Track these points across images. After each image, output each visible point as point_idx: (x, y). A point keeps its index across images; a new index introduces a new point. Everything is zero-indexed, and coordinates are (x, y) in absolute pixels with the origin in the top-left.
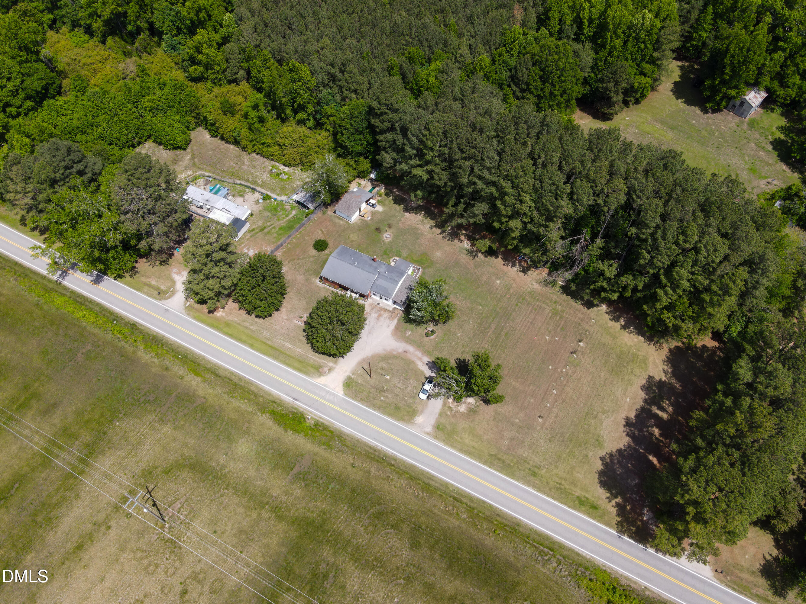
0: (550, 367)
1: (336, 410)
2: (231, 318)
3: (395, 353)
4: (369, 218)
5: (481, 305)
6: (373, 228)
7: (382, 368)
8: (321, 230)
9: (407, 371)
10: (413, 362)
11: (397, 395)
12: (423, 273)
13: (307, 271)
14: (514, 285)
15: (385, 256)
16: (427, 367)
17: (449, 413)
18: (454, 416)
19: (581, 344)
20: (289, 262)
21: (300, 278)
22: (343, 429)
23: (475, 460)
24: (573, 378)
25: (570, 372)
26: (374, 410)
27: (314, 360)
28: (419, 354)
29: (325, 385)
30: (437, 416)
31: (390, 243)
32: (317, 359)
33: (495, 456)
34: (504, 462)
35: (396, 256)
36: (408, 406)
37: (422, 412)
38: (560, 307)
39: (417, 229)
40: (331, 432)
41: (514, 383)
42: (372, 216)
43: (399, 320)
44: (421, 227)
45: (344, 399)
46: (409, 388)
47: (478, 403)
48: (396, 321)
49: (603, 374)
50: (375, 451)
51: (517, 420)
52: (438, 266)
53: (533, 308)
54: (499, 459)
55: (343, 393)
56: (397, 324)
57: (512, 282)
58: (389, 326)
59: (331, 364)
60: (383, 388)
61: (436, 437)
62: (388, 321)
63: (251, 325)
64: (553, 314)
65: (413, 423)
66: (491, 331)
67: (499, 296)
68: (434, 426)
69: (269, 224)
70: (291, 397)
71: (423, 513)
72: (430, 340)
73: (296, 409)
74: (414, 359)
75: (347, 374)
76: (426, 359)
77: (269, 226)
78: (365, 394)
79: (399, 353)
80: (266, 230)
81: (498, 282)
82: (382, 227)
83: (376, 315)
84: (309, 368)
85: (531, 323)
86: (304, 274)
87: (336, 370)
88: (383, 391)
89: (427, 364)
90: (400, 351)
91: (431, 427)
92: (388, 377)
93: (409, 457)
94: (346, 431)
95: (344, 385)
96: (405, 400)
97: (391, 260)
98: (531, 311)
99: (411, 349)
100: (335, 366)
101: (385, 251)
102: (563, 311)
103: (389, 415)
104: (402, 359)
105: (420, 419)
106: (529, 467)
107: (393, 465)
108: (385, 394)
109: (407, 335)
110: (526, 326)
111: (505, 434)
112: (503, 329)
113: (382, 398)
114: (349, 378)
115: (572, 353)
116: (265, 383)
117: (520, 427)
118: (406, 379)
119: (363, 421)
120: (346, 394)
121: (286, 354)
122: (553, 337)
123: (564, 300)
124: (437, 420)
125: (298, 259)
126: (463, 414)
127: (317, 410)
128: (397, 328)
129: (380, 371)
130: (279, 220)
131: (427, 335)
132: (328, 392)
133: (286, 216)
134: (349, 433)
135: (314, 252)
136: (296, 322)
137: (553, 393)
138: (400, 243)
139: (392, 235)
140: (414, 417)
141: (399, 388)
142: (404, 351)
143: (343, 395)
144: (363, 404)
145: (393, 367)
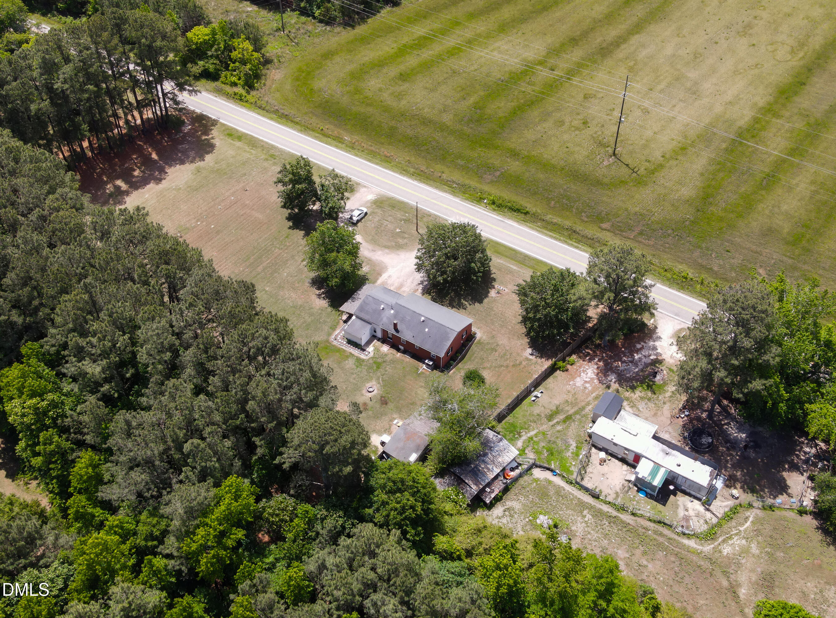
0: (213, 226)
3: (387, 251)
4: (395, 423)
5: (266, 291)
6: (391, 406)
7: (404, 238)
9: (376, 234)
10: (366, 241)
11: (390, 216)
12: (330, 334)
13: (494, 350)
15: (379, 360)
20: (521, 363)
21: (503, 341)
22: (451, 196)
24: (193, 216)
25: (194, 221)
30: (352, 198)
31: (369, 380)
35: (363, 360)
37: (367, 202)
42: (390, 425)
43: (375, 282)
45: (449, 217)
46: (376, 220)
48: (379, 281)
51: (271, 190)
56: (378, 279)
58: (390, 276)
60: (404, 223)
61: (358, 184)
62: (390, 281)
66: (265, 264)
69: (559, 428)
70: (506, 223)
71: (383, 144)
77: (558, 423)
78: (425, 219)
79: (382, 250)
80: (561, 417)
82: (378, 406)
83: (403, 289)
86: (497, 345)
88: (404, 220)
90: (380, 252)
91: (360, 191)
92: (398, 230)
94: (448, 195)
97: (372, 354)
99: (367, 254)
101: (378, 367)
103: (402, 203)
104: (379, 245)
105: (371, 197)
106: (275, 160)
107: (404, 170)
108: (404, 217)
109: (368, 266)
112: (250, 265)
118: (378, 228)
121: (516, 260)
125: (507, 366)
127: (478, 212)
128: (380, 274)
130: (544, 434)
133: (531, 438)
134: (445, 194)
135: (485, 374)
137: (223, 206)
138: (354, 379)
139: (364, 392)
140: (376, 199)
141: (387, 221)
142: (375, 251)
143: (449, 220)
144: (429, 211)
145: (391, 238)
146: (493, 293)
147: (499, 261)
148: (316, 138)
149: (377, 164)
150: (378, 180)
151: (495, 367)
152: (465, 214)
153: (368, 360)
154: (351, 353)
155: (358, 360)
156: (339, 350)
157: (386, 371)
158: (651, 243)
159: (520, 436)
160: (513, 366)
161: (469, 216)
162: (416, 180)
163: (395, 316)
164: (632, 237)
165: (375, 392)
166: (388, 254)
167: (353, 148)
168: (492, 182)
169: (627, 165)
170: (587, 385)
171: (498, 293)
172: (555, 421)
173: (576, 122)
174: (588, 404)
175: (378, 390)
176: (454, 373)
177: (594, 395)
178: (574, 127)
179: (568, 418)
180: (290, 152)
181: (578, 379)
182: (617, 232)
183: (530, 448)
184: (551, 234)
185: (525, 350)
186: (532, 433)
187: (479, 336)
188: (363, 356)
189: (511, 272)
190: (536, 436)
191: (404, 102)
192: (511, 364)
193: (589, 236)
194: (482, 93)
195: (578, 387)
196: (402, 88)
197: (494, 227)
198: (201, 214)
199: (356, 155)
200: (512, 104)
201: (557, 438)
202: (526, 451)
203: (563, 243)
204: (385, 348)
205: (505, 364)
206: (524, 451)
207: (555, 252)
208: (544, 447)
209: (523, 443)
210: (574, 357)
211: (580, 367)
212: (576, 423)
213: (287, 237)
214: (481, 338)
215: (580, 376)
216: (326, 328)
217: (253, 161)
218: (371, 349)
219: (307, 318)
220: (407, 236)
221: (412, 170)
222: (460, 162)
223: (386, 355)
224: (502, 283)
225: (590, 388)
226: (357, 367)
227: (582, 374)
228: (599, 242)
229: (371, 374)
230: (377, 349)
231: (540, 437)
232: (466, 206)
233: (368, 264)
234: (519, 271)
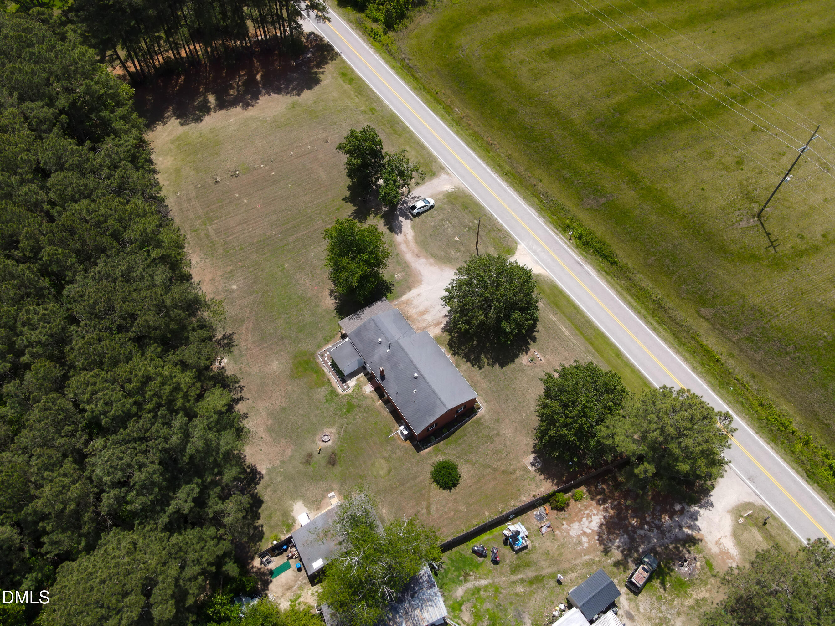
0: (273, 174)
3: (432, 261)
4: (330, 495)
5: (284, 268)
6: (337, 469)
7: (458, 250)
8: (429, 512)
9: (431, 236)
10: (416, 241)
12: (319, 347)
13: (491, 439)
14: (220, 273)
15: (355, 402)
16: (403, 229)
19: (218, 179)
20: (514, 472)
21: (507, 430)
22: (536, 213)
24: (261, 157)
25: (260, 161)
26: (491, 215)
28: (403, 248)
29: (537, 263)
30: (428, 183)
31: (330, 424)
35: (337, 395)
37: (441, 193)
39: (270, 430)
42: (324, 497)
43: (400, 296)
44: (261, 432)
45: (521, 239)
46: (439, 218)
48: (405, 298)
49: (230, 147)
50: (511, 183)
52: (290, 348)
53: (228, 236)
54: (394, 130)
55: (519, 247)
56: (404, 293)
58: (419, 295)
60: (468, 231)
61: (442, 168)
62: (415, 302)
64: (212, 221)
65: (457, 188)
66: (299, 235)
67: (252, 269)
68: (437, 177)
69: (520, 589)
70: (584, 268)
71: (492, 127)
73: (582, 254)
74: (412, 244)
76: (399, 238)
77: (522, 581)
78: (493, 234)
79: (427, 258)
80: (531, 573)
81: (234, 287)
82: (323, 463)
85: (246, 222)
86: (498, 434)
88: (469, 227)
89: (401, 232)
90: (423, 260)
92: (456, 238)
94: (534, 211)
97: (350, 391)
98: (233, 234)
99: (409, 257)
101: (348, 411)
102: (199, 217)
103: (478, 205)
104: (427, 251)
105: (448, 188)
106: (373, 116)
107: (499, 166)
108: (470, 224)
109: (403, 274)
110: (256, 222)
112: (285, 231)
113: (476, 222)
115: (237, 176)
116: (613, 299)
118: (436, 229)
120: (516, 243)
121: (573, 323)
122: (238, 199)
125: (496, 470)
127: (557, 243)
128: (409, 288)
130: (497, 589)
132: (537, 255)
133: (477, 590)
135: (464, 470)
137: (294, 153)
138: (316, 416)
139: (318, 438)
140: (452, 192)
141: (450, 223)
142: (419, 257)
143: (520, 244)
144: (502, 225)
145: (444, 247)
146: (524, 359)
147: (552, 317)
148: (426, 101)
149: (473, 149)
150: (466, 169)
151: (481, 465)
152: (541, 242)
153: (343, 396)
154: (329, 380)
155: (333, 392)
156: (319, 372)
157: (355, 419)
158: (758, 357)
159: (466, 581)
160: (504, 472)
161: (544, 245)
162: (506, 181)
163: (389, 357)
164: (734, 340)
165: (330, 443)
166: (431, 265)
167: (458, 123)
168: (591, 209)
169: (768, 234)
170: (584, 539)
171: (532, 361)
172: (520, 576)
173: (728, 159)
174: (573, 569)
175: (334, 442)
176: (429, 453)
177: (587, 557)
178: (723, 164)
179: (538, 580)
180: (391, 110)
181: (576, 525)
182: (718, 326)
183: (469, 605)
184: (631, 300)
185: (526, 453)
186: (483, 582)
187: (481, 412)
188: (339, 389)
189: (559, 336)
190: (486, 588)
191: (539, 83)
192: (502, 468)
193: (678, 321)
194: (631, 94)
195: (571, 537)
196: (545, 66)
197: (567, 269)
198: (271, 155)
199: (457, 133)
200: (661, 116)
201: (511, 603)
202: (463, 608)
203: (640, 319)
204: (368, 388)
205: (494, 466)
206: (461, 605)
207: (625, 328)
208: (488, 610)
209: (466, 592)
210: (583, 489)
211: (586, 508)
212: (546, 592)
213: (338, 209)
214: (483, 416)
215: (580, 521)
216: (320, 337)
217: (351, 110)
218: (352, 383)
219: (307, 316)
220: (462, 249)
221: (508, 168)
222: (566, 173)
223: (365, 398)
224: (541, 350)
225: (586, 545)
226: (327, 401)
227: (584, 519)
228: (688, 332)
229: (337, 417)
230: (359, 386)
231: (490, 592)
232: (547, 231)
233: (403, 271)
234: (569, 339)
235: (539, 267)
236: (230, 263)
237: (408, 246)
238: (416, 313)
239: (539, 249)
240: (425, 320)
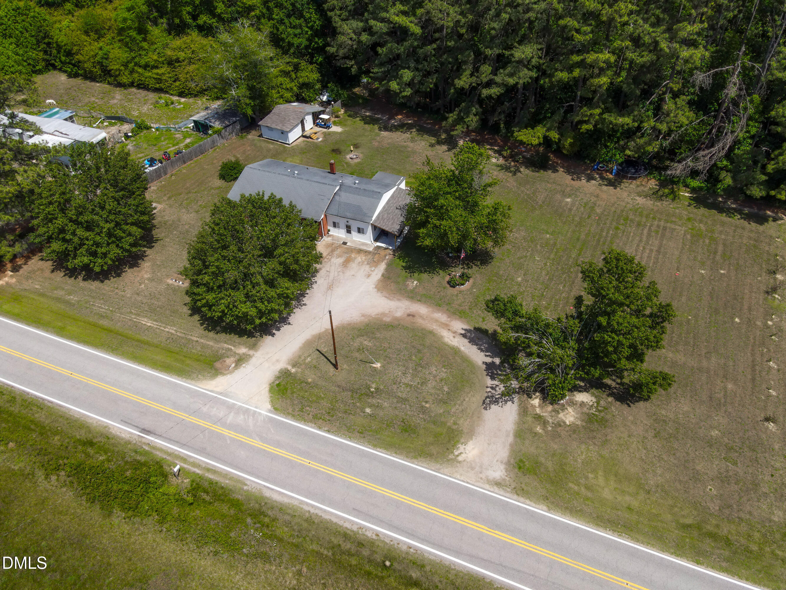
0: (737, 320)
1: (252, 448)
2: (28, 285)
3: (387, 319)
4: (321, 139)
5: (547, 233)
6: (328, 149)
7: (361, 350)
9: (419, 351)
10: (431, 332)
11: (404, 400)
14: (600, 203)
16: (466, 341)
17: (539, 429)
18: (555, 435)
19: (779, 277)
22: (267, 494)
23: (647, 544)
26: (350, 439)
27: (203, 346)
28: (441, 316)
29: (225, 394)
30: (511, 439)
31: (359, 164)
32: (211, 343)
33: (699, 527)
34: (728, 542)
36: (434, 423)
37: (471, 434)
38: (702, 226)
39: (404, 147)
40: (235, 504)
41: (670, 355)
42: (324, 138)
43: (389, 265)
45: (271, 420)
46: (431, 384)
47: (602, 403)
48: (382, 267)
50: (360, 544)
51: (715, 433)
53: (650, 230)
54: (713, 536)
55: (269, 406)
56: (387, 270)
57: (593, 199)
58: (369, 276)
59: (243, 350)
60: (368, 387)
62: (367, 268)
63: (70, 294)
64: (693, 236)
65: (454, 462)
67: (577, 219)
68: (508, 463)
70: (137, 427)
72: (461, 292)
73: (146, 453)
74: (434, 327)
75: (282, 365)
76: (459, 326)
78: (325, 404)
79: (396, 319)
81: (568, 200)
82: (343, 148)
83: (340, 260)
84: (188, 361)
87: (253, 361)
88: (370, 395)
89: (464, 334)
90: (399, 314)
91: (502, 467)
92: (378, 365)
93: (458, 553)
94: (276, 497)
95: (271, 390)
96: (424, 411)
98: (649, 235)
99: (422, 309)
100: (251, 352)
102: (711, 231)
103: (389, 446)
104: (406, 328)
105: (469, 451)
108: (374, 401)
109: (410, 288)
111: (698, 468)
113: (368, 410)
114: (284, 374)
115: (768, 292)
116: (75, 401)
117: (731, 449)
118: (419, 365)
119: (322, 468)
120: (276, 409)
121: (138, 340)
122: (713, 270)
123: (703, 215)
124: (514, 451)
125: (188, 193)
126: (573, 429)
127: (201, 451)
128: (386, 277)
129: (357, 355)
131: (452, 284)
132: (231, 407)
134: (286, 500)
135: (218, 183)
136: (170, 282)
137: (770, 368)
139: (361, 155)
140: (454, 446)
141: (407, 385)
142: (409, 315)
143: (270, 411)
144: (320, 428)
145: (386, 345)
150: (475, 518)
151: (203, 190)
152: (232, 434)
160: (180, 194)
161: (226, 432)
165: (348, 157)
166: (384, 314)
175: (345, 158)
183: (178, 139)
185: (161, 211)
186: (172, 148)
190: (168, 147)
192: (182, 196)
197: (167, 410)
201: (145, 149)
202: (182, 137)
208: (163, 141)
209: (183, 142)
229: (358, 169)
232: (231, 465)
233: (412, 291)
234: (139, 315)
235: (218, 389)
236: (605, 213)
237: (437, 321)
238: (355, 258)
239: (230, 418)
240: (339, 256)
